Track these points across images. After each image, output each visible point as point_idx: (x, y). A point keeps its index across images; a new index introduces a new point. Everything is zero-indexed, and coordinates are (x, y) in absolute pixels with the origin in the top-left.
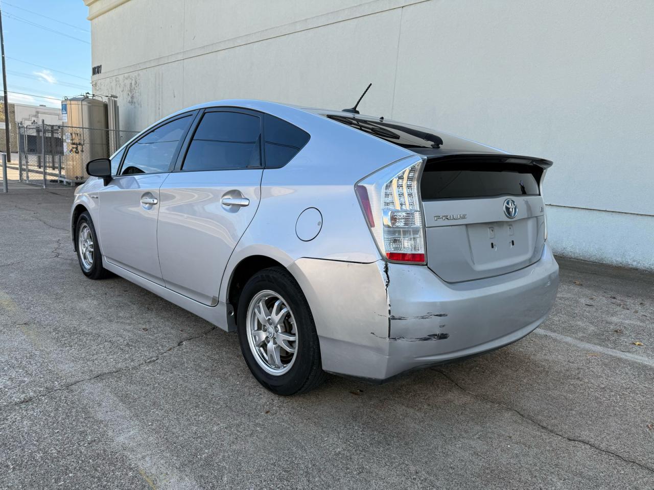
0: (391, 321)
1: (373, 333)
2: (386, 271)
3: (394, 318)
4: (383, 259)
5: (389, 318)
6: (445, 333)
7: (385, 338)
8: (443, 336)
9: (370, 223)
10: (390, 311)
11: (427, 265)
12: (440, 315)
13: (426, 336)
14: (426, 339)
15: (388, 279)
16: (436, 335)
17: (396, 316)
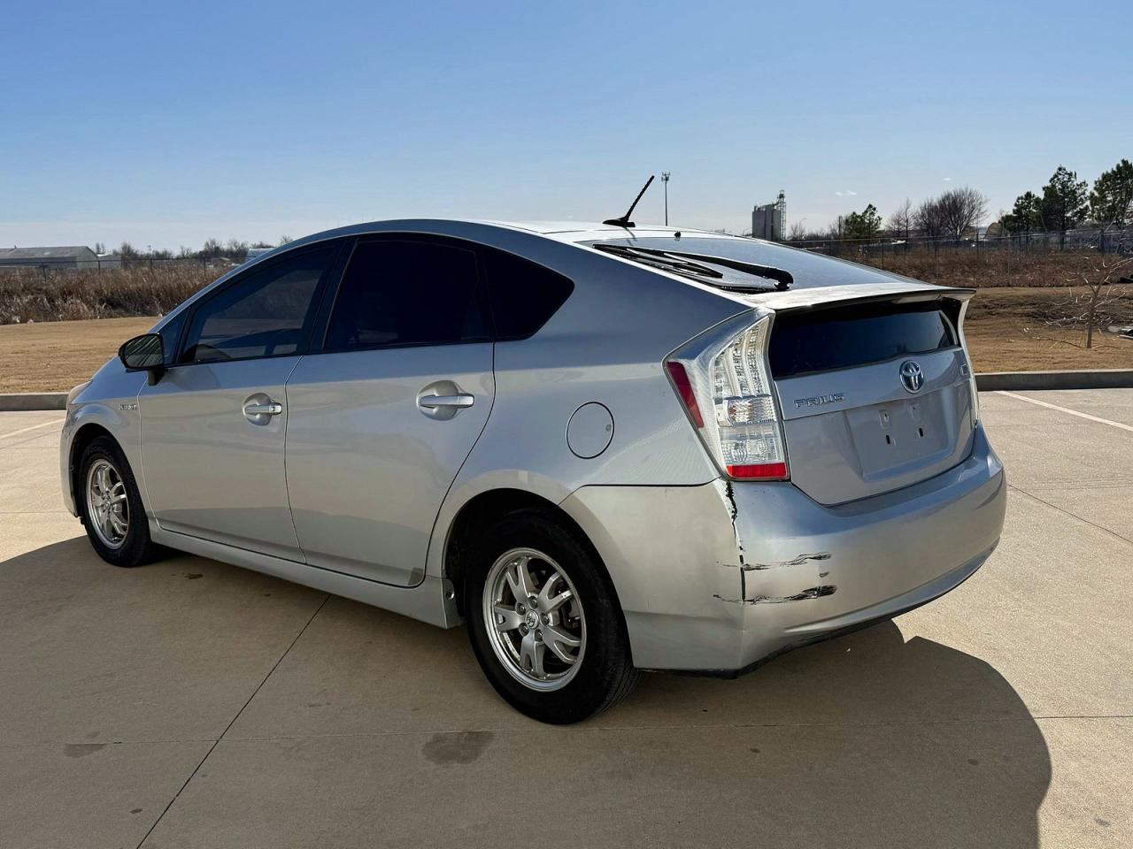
0: (745, 572)
1: (718, 596)
2: (730, 495)
3: (749, 568)
4: (723, 476)
5: (742, 569)
6: (829, 584)
7: (737, 601)
8: (826, 591)
9: (697, 422)
10: (741, 557)
11: (790, 480)
12: (820, 558)
13: (799, 592)
14: (800, 598)
15: (735, 507)
16: (815, 589)
17: (753, 564)
